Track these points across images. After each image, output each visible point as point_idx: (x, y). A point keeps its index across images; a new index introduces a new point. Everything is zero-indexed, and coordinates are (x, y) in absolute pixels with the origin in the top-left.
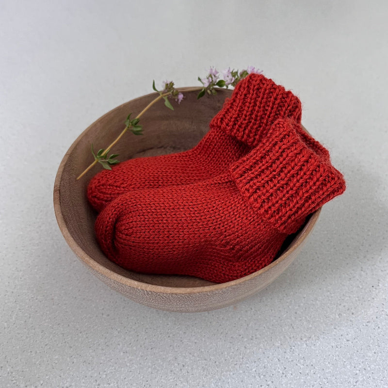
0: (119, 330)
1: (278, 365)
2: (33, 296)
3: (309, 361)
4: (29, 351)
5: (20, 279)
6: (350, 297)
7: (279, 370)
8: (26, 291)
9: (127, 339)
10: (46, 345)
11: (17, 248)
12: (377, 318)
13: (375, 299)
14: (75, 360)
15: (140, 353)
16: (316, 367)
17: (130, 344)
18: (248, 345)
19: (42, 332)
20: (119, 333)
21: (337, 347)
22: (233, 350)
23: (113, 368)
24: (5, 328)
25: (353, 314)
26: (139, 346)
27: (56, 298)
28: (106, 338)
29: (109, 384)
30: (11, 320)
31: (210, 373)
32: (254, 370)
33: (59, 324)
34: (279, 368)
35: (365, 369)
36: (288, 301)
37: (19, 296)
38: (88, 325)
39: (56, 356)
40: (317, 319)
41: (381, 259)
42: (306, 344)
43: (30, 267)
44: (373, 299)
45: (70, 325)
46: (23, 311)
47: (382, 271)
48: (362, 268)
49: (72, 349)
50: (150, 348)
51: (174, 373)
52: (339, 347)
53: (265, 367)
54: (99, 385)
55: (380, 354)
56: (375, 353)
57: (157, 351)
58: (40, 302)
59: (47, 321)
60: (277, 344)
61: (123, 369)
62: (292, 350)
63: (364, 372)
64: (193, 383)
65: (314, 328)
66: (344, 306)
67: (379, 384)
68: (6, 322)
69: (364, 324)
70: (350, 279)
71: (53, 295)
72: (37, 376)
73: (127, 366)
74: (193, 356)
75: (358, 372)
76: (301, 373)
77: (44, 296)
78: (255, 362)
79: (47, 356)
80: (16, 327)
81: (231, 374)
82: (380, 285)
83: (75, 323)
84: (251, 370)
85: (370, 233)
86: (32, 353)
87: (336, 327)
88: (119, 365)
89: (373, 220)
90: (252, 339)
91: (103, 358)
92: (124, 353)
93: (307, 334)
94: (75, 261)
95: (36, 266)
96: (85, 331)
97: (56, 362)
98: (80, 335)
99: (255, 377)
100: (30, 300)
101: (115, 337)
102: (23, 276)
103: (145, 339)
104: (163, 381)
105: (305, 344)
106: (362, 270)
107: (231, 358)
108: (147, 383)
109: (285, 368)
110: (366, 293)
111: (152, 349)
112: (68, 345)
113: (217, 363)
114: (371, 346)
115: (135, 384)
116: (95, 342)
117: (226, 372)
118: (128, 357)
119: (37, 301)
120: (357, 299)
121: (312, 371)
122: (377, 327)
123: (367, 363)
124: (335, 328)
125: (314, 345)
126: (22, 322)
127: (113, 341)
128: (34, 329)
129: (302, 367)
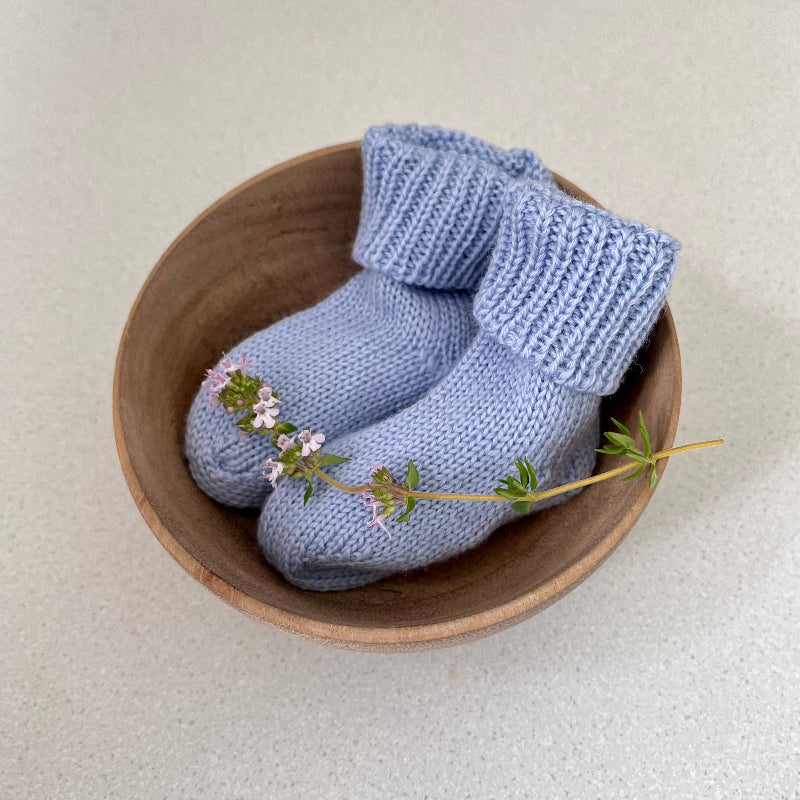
0: (219, 751)
1: (554, 789)
3: (614, 773)
6: (684, 620)
9: (238, 769)
12: (742, 660)
16: (629, 784)
17: (247, 780)
18: (488, 752)
19: (59, 779)
20: (219, 758)
21: (667, 735)
28: (195, 773)
35: (726, 775)
36: (560, 645)
38: (152, 749)
40: (622, 679)
41: (742, 526)
42: (605, 736)
44: (732, 618)
45: (117, 755)
47: (745, 554)
48: (703, 552)
50: (290, 784)
52: (671, 734)
58: (44, 710)
59: (65, 751)
60: (547, 744)
62: (577, 752)
65: (617, 699)
66: (674, 643)
69: (718, 678)
70: (682, 580)
75: (712, 782)
77: (49, 696)
82: (743, 586)
85: (715, 471)
93: (605, 714)
94: (102, 608)
95: (20, 629)
96: (148, 764)
98: (141, 773)
100: (20, 709)
101: (214, 768)
103: (277, 765)
105: (601, 736)
106: (704, 557)
107: (457, 785)
110: (717, 608)
111: (293, 785)
114: (734, 722)
120: (698, 623)
121: (622, 792)
122: (744, 682)
124: (660, 694)
125: (621, 735)
126: (14, 760)
127: (210, 777)
128: (41, 774)
129: (600, 785)
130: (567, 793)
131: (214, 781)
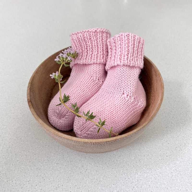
2: (11, 138)
4: (9, 164)
5: (4, 129)
7: (134, 171)
8: (8, 135)
10: (18, 161)
11: (3, 115)
13: (179, 137)
14: (32, 168)
15: (65, 164)
22: (111, 162)
23: (52, 171)
25: (169, 144)
26: (64, 161)
27: (23, 138)
31: (100, 173)
32: (122, 171)
33: (24, 151)
34: (134, 170)
37: (4, 137)
43: (9, 124)
46: (6, 145)
49: (30, 163)
51: (82, 174)
54: (44, 180)
55: (183, 163)
56: (180, 162)
57: (73, 163)
61: (56, 172)
63: (176, 171)
64: (91, 178)
67: (184, 177)
71: (21, 137)
72: (13, 176)
74: (91, 165)
76: (145, 172)
78: (122, 167)
79: (18, 166)
80: (2, 152)
81: (110, 173)
83: (32, 150)
84: (120, 171)
87: (161, 150)
89: (176, 100)
90: (120, 156)
91: (46, 167)
92: (57, 164)
97: (23, 169)
102: (6, 128)
104: (77, 177)
109: (137, 170)
112: (28, 161)
113: (103, 168)
116: (42, 159)
117: (108, 172)
119: (13, 140)
123: (177, 167)
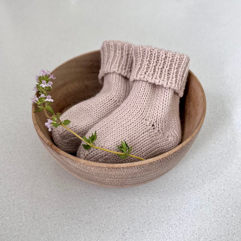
0: (97, 198)
1: (198, 180)
3: (213, 171)
9: (105, 200)
17: (109, 202)
18: (176, 176)
19: (48, 219)
20: (98, 199)
24: (21, 226)
28: (92, 205)
29: (109, 228)
30: (23, 221)
38: (76, 203)
39: (65, 228)
42: (206, 164)
45: (65, 208)
50: (122, 199)
53: (192, 183)
58: (37, 202)
59: (48, 211)
60: (191, 170)
68: (20, 223)
73: (114, 215)
77: (37, 198)
86: (49, 232)
88: (109, 216)
93: (204, 159)
94: (46, 172)
95: (21, 184)
96: (76, 207)
98: (75, 210)
99: (189, 190)
100: (29, 204)
101: (97, 202)
103: (116, 196)
107: (171, 186)
108: (132, 218)
111: (123, 200)
115: (125, 222)
118: (112, 210)
125: (210, 162)
127: (97, 205)
128: (42, 219)
129: (211, 175)
130: (203, 180)
131: (99, 205)
